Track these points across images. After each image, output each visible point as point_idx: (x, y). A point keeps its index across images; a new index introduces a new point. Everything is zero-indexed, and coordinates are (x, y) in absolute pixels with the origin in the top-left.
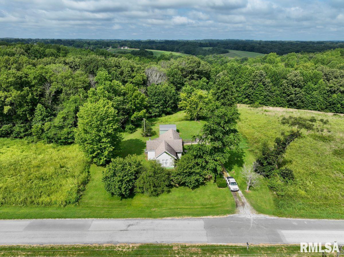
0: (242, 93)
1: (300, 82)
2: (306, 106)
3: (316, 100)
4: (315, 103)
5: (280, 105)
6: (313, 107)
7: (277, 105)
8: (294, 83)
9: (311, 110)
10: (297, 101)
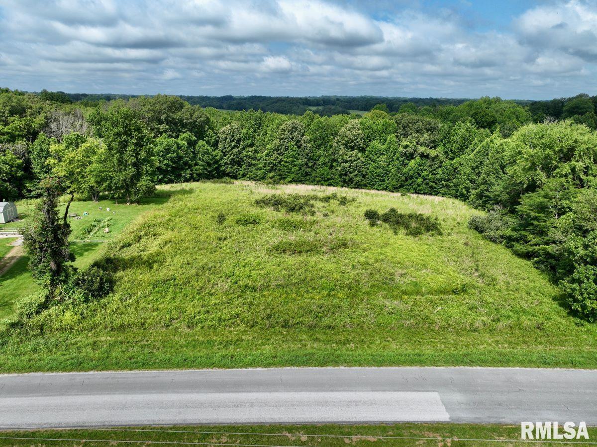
0: (264, 161)
1: (357, 139)
2: (369, 184)
3: (385, 172)
4: (383, 176)
5: (328, 182)
6: (380, 185)
7: (322, 182)
8: (348, 141)
9: (378, 190)
10: (355, 173)
